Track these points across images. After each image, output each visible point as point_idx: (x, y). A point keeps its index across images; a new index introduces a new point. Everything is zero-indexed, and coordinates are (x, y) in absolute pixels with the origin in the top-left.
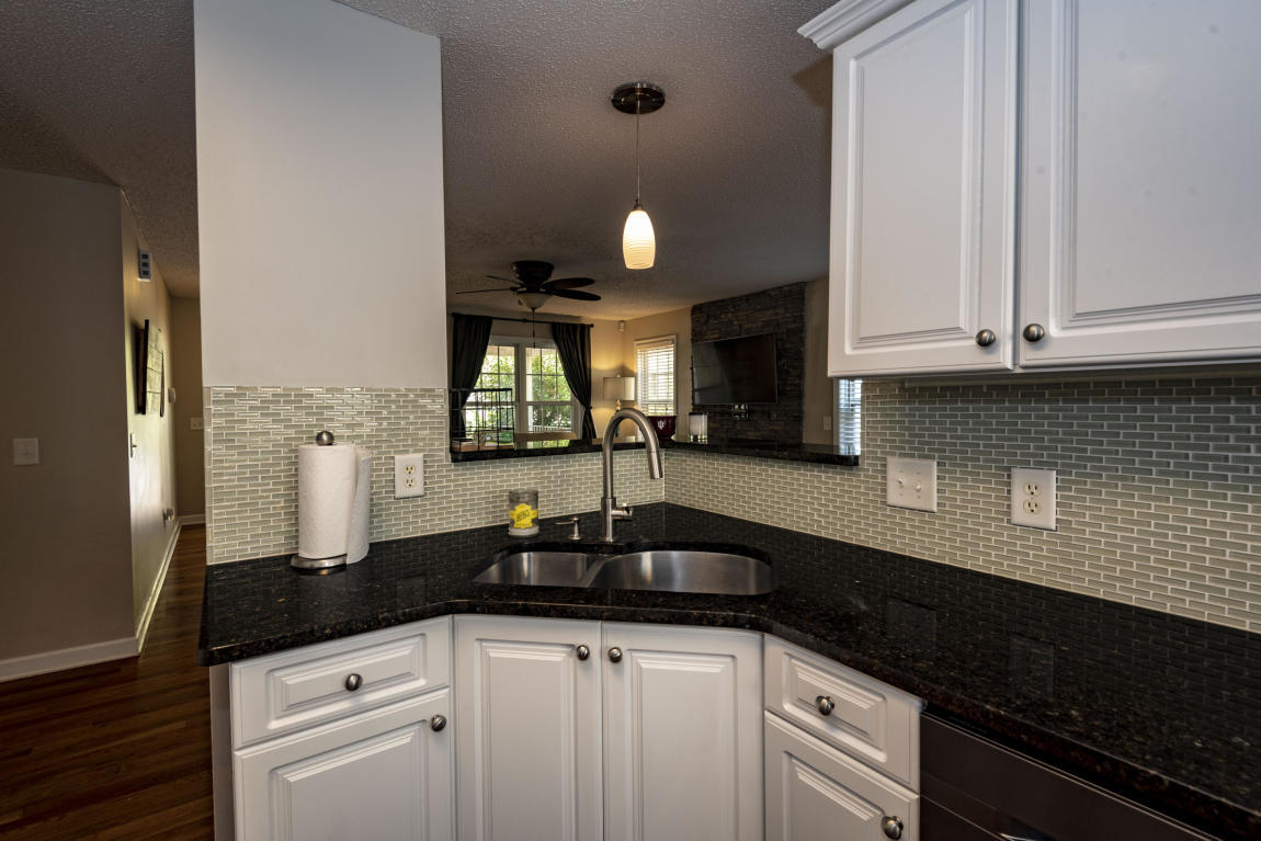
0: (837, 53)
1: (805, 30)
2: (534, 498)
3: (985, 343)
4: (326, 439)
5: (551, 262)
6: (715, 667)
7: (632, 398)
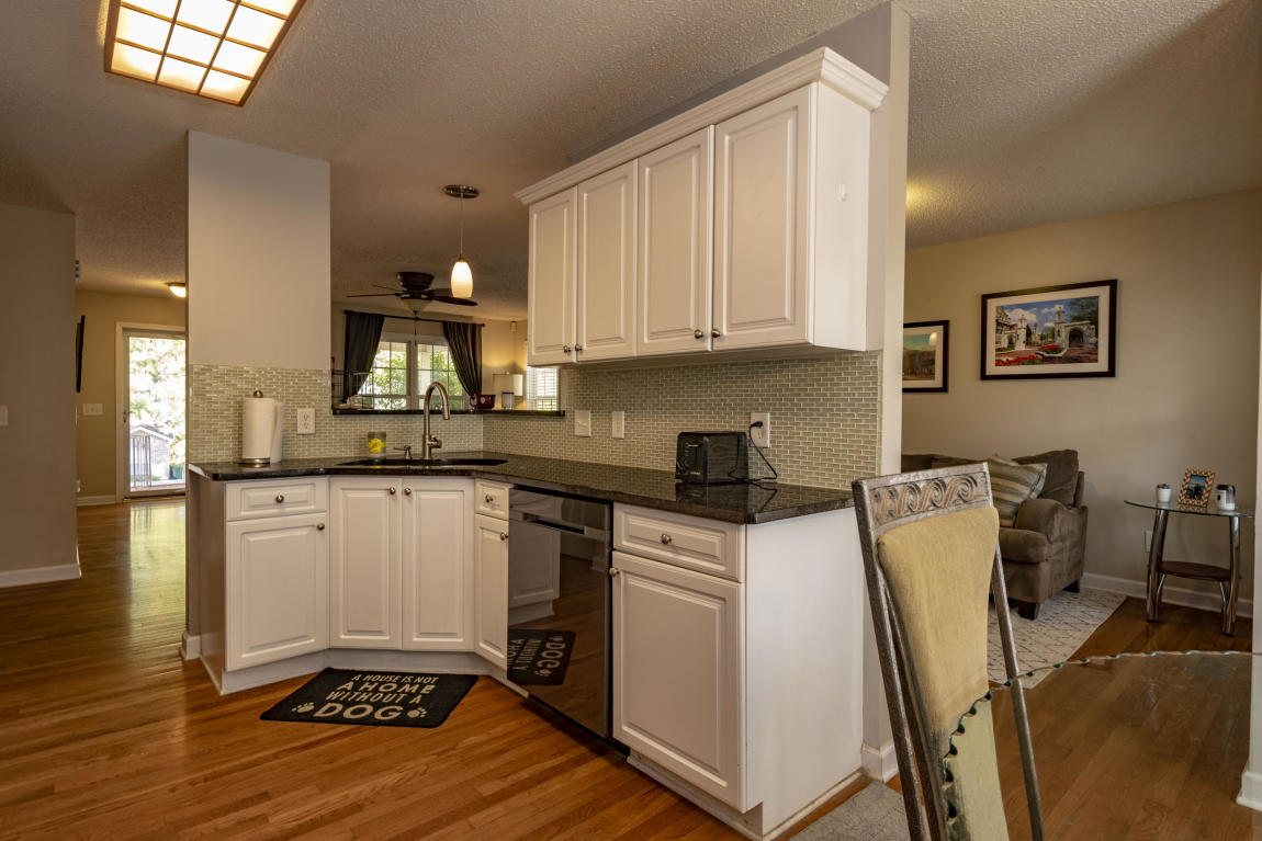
0: (531, 208)
1: (518, 195)
2: (383, 436)
3: (567, 351)
4: (259, 394)
5: (432, 274)
6: (454, 496)
7: (520, 394)
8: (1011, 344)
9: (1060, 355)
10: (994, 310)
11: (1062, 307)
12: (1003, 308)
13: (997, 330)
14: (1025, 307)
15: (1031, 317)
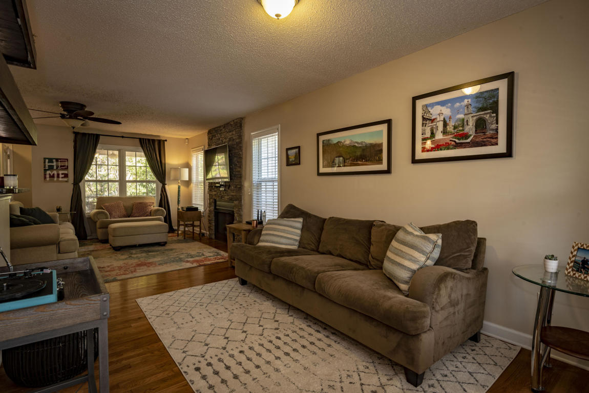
7: (187, 179)
8: (433, 134)
9: (468, 140)
10: (421, 108)
11: (469, 100)
12: (426, 106)
13: (423, 124)
14: (442, 103)
15: (446, 111)
